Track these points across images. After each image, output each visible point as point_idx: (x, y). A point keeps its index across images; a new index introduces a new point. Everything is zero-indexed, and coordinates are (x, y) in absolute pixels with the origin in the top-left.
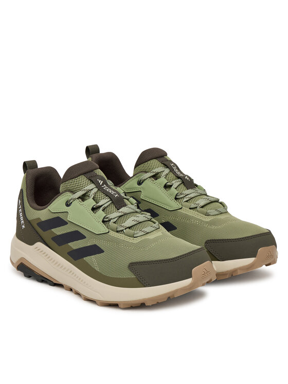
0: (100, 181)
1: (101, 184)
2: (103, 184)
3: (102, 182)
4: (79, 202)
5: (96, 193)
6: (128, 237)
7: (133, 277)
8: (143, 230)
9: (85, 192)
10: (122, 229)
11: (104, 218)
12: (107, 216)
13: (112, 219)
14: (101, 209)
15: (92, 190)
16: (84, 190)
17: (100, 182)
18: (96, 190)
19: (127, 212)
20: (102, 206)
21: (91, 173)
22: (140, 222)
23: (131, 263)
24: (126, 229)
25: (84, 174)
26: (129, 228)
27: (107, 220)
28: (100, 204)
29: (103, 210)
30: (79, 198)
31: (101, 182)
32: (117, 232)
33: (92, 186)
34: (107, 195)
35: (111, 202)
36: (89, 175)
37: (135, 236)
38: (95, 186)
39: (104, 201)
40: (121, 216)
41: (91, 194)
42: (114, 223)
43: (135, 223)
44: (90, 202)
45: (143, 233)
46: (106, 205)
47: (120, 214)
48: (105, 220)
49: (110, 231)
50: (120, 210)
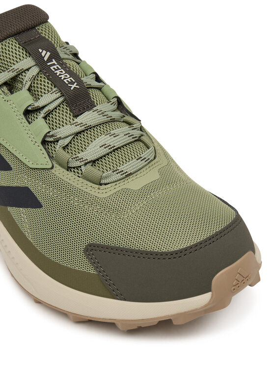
0: (44, 52)
1: (46, 59)
2: (50, 59)
3: (49, 54)
4: (3, 95)
5: (34, 78)
6: (90, 184)
7: (92, 272)
8: (120, 169)
9: (15, 74)
10: (78, 164)
11: (46, 136)
12: (51, 133)
13: (60, 138)
14: (43, 113)
15: (28, 70)
16: (13, 70)
17: (43, 54)
18: (35, 70)
19: (93, 123)
20: (43, 107)
21: (29, 32)
22: (117, 149)
23: (90, 245)
24: (86, 164)
25: (15, 35)
26: (94, 162)
27: (51, 139)
28: (40, 103)
29: (45, 118)
30: (5, 84)
31: (46, 55)
32: (69, 169)
33: (28, 62)
34: (56, 82)
35: (61, 99)
36: (24, 37)
37: (103, 181)
38: (33, 63)
39: (50, 98)
40: (80, 133)
41: (26, 79)
42: (64, 148)
43: (107, 151)
44: (23, 98)
45: (119, 176)
46: (51, 107)
47: (78, 129)
48: (48, 139)
49: (55, 165)
50: (79, 120)
